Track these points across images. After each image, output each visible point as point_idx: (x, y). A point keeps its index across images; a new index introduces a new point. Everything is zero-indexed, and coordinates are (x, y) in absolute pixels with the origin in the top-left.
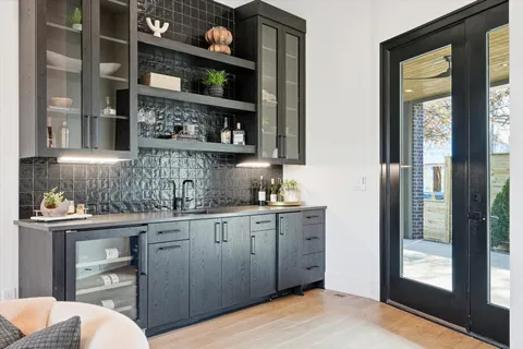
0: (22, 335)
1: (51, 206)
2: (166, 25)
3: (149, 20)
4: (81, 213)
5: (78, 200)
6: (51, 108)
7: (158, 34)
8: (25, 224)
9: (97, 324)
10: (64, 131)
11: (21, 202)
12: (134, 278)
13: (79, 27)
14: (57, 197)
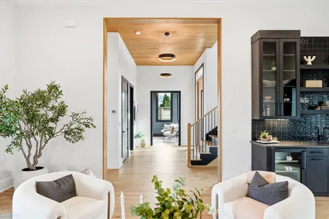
0: (268, 183)
1: (264, 137)
2: (314, 57)
3: (305, 57)
4: (275, 140)
5: (274, 135)
6: (264, 101)
7: (310, 63)
8: (254, 143)
9: (294, 185)
10: (268, 109)
11: (252, 135)
12: (299, 169)
13: (274, 69)
14: (267, 134)
